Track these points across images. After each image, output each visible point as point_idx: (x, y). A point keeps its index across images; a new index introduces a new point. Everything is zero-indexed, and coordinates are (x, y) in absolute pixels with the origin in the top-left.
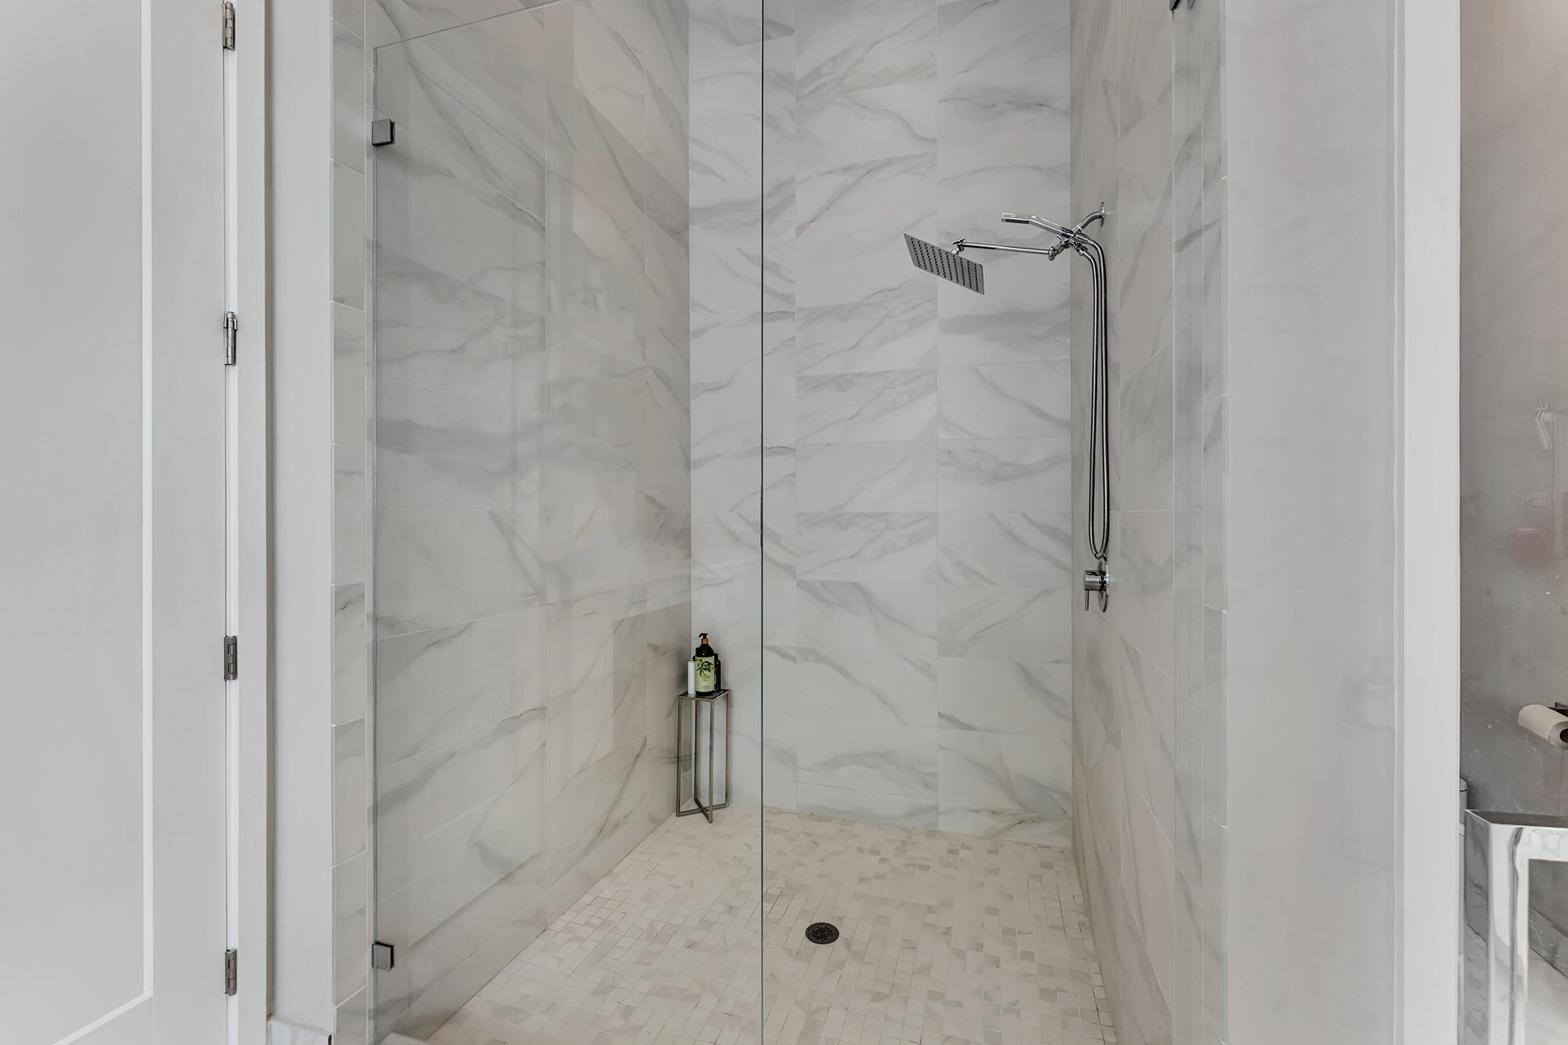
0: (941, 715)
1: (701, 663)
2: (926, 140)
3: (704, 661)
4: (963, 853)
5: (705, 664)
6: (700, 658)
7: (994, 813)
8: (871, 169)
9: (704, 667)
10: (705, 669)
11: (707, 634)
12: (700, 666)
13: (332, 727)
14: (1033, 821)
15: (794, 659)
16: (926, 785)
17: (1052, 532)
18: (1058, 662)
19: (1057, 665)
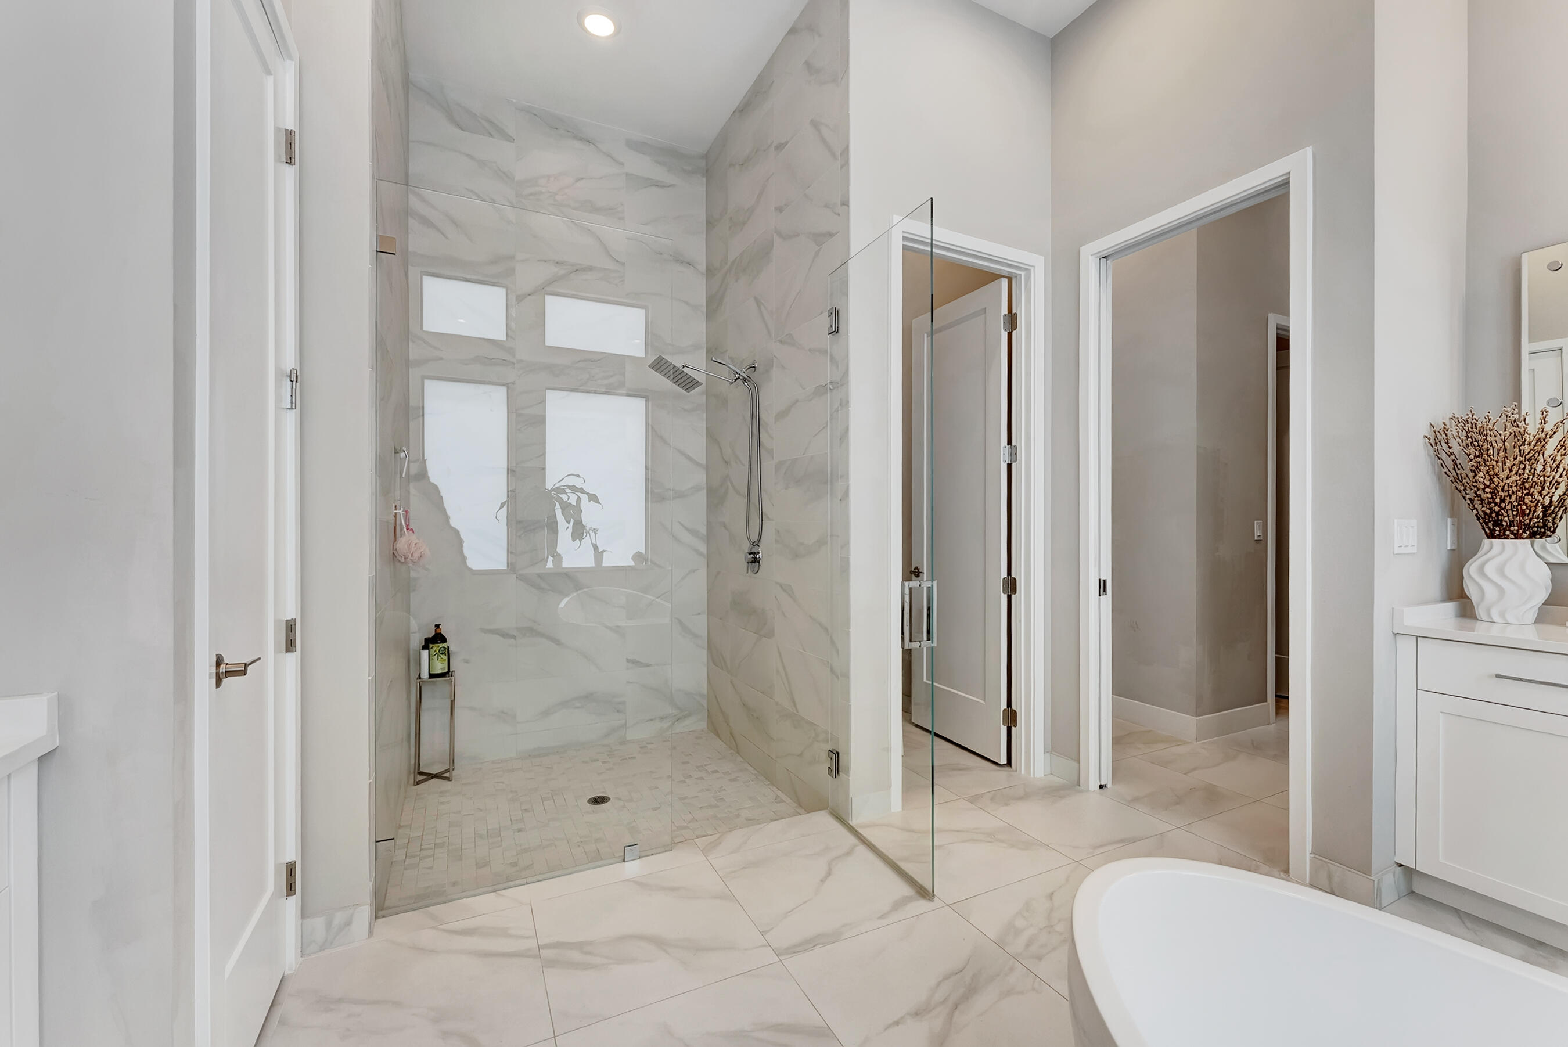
0: (628, 661)
1: (439, 649)
2: (617, 261)
3: (441, 646)
4: (649, 746)
5: (442, 649)
6: (437, 645)
7: (662, 718)
8: (578, 270)
9: (441, 652)
10: (442, 654)
11: (440, 625)
12: (438, 652)
13: (369, 680)
14: (685, 717)
15: (514, 637)
16: (618, 711)
17: (693, 532)
18: (699, 614)
19: (699, 616)
